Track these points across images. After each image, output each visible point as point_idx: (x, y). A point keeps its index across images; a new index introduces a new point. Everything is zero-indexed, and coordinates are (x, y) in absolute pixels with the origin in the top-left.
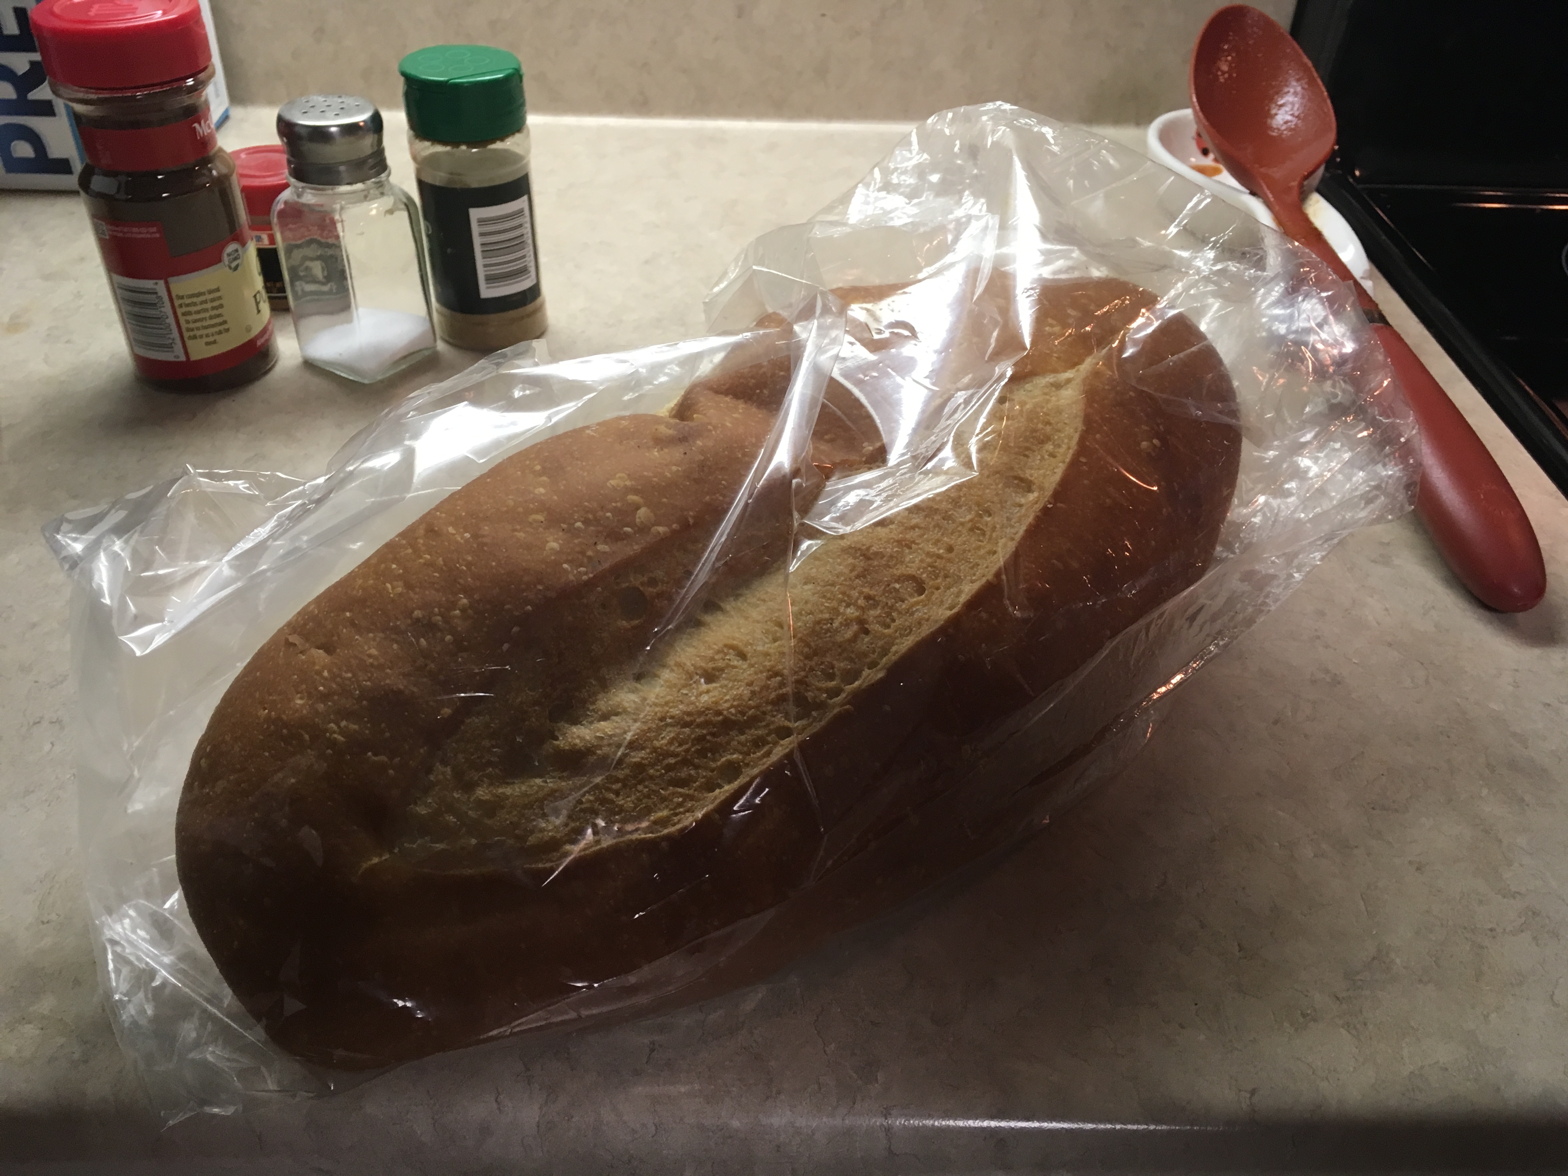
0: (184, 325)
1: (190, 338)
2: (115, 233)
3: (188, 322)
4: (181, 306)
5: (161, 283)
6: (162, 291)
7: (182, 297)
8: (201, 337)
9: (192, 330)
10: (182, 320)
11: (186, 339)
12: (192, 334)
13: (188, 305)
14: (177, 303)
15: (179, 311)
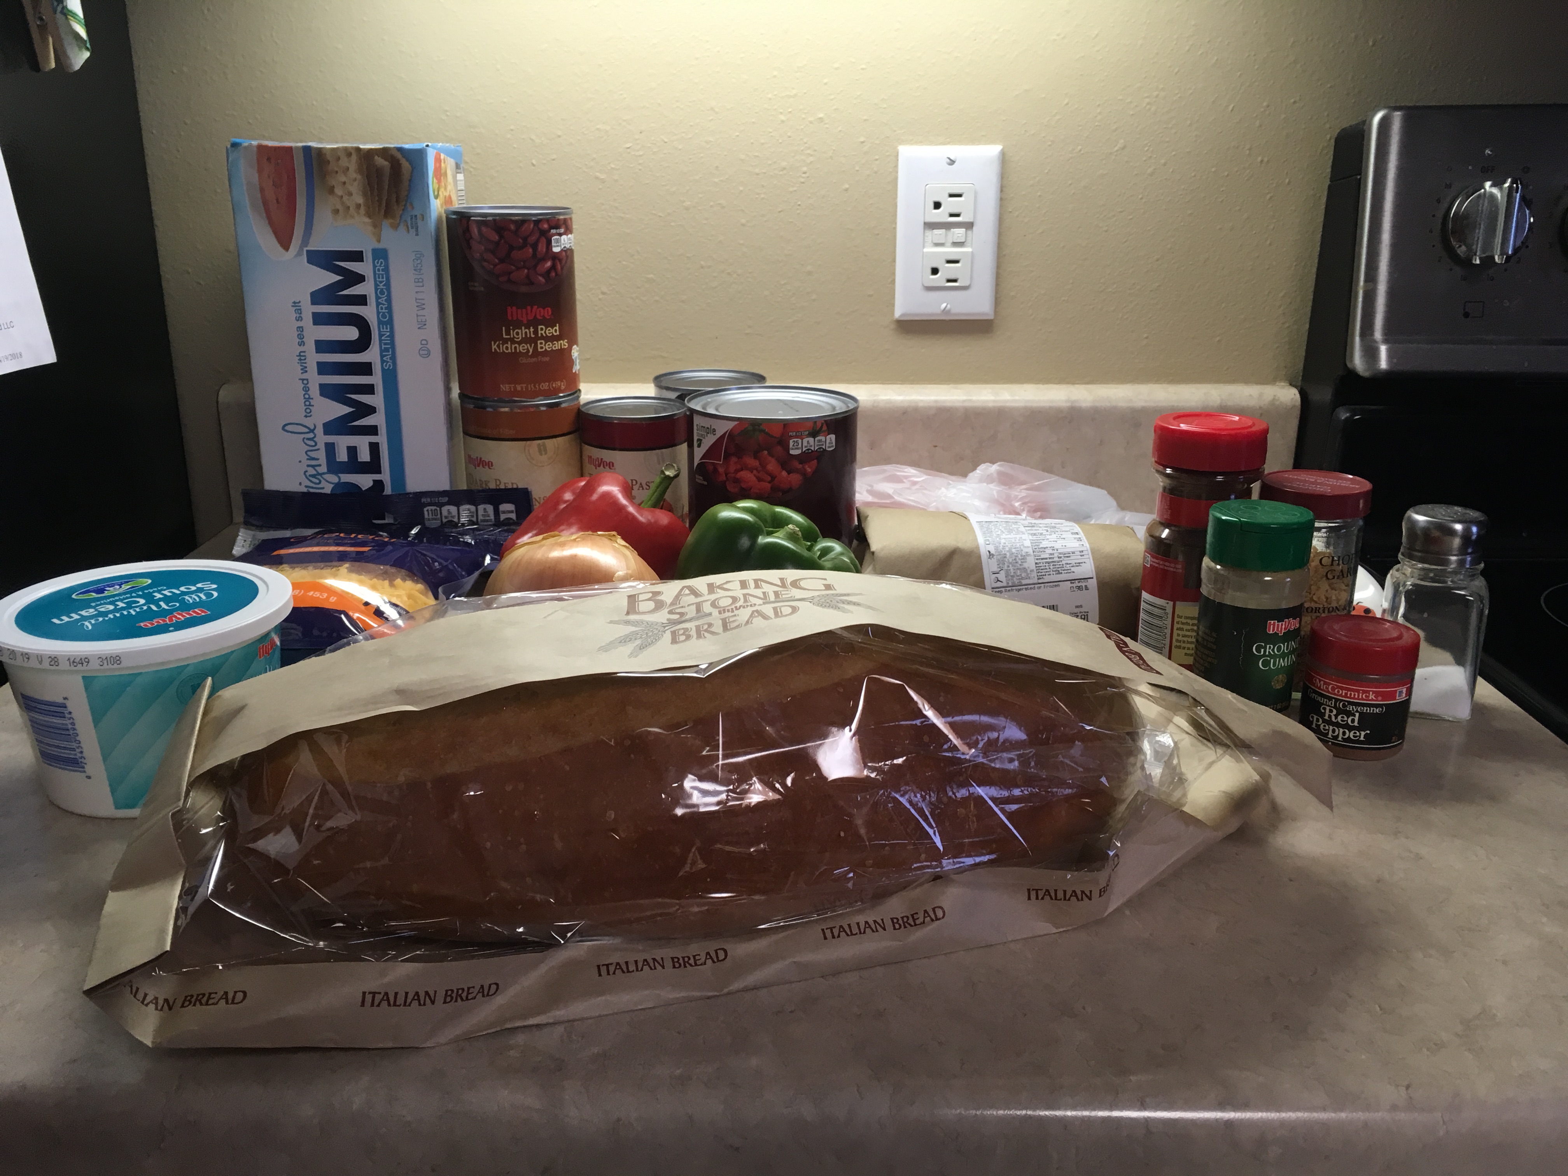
0: (1175, 637)
1: (1176, 647)
2: (1154, 564)
3: (1178, 635)
4: (1178, 623)
5: (1171, 603)
6: (1169, 610)
7: (1181, 617)
8: (1184, 648)
9: (1180, 642)
10: (1175, 632)
11: (1173, 647)
12: (1178, 644)
13: (1183, 624)
14: (1176, 619)
15: (1176, 626)
